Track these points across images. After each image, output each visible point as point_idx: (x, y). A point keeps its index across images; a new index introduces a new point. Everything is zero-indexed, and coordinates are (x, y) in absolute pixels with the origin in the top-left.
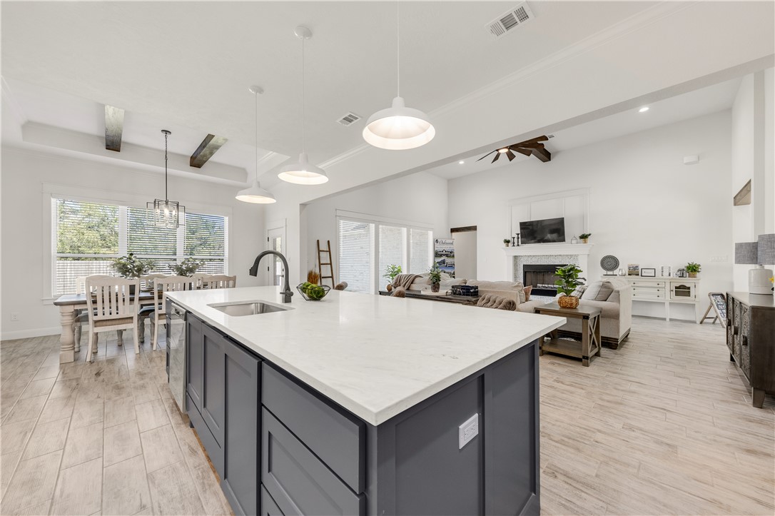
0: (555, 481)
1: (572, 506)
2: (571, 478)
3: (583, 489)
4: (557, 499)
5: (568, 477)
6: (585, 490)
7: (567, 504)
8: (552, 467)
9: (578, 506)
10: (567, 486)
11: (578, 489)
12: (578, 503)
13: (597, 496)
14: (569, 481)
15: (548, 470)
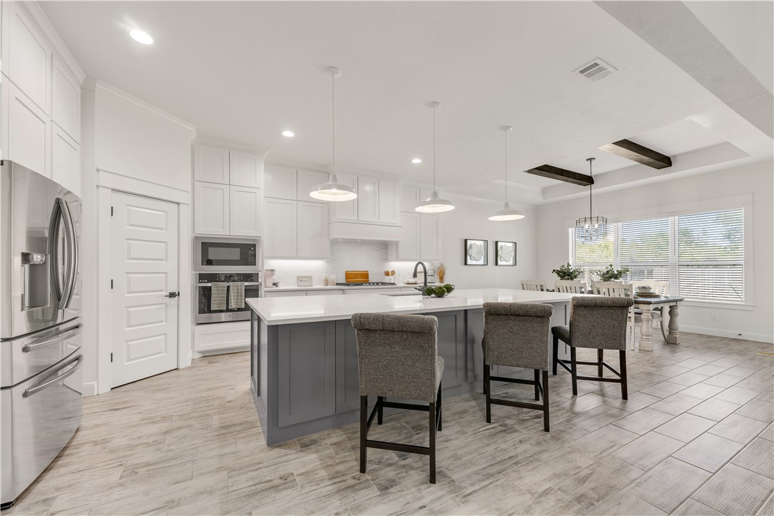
0: (278, 474)
1: (254, 468)
2: (270, 488)
3: (255, 487)
4: (266, 463)
5: (273, 487)
6: (252, 488)
7: (257, 466)
8: (291, 484)
9: (250, 471)
10: (268, 478)
11: (258, 484)
12: (251, 473)
13: (241, 491)
14: (269, 485)
15: (292, 478)
